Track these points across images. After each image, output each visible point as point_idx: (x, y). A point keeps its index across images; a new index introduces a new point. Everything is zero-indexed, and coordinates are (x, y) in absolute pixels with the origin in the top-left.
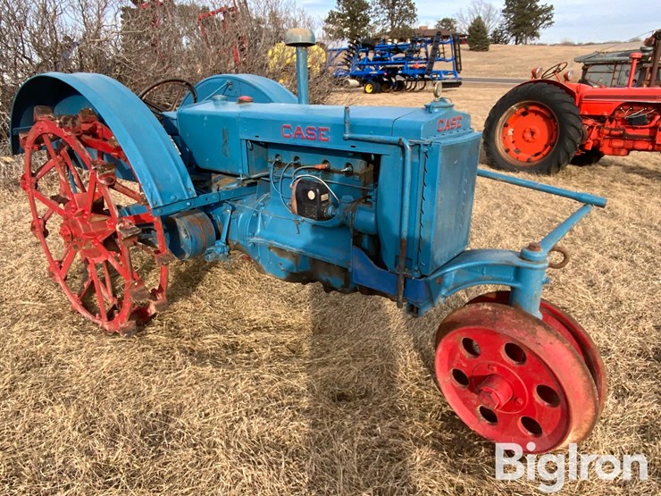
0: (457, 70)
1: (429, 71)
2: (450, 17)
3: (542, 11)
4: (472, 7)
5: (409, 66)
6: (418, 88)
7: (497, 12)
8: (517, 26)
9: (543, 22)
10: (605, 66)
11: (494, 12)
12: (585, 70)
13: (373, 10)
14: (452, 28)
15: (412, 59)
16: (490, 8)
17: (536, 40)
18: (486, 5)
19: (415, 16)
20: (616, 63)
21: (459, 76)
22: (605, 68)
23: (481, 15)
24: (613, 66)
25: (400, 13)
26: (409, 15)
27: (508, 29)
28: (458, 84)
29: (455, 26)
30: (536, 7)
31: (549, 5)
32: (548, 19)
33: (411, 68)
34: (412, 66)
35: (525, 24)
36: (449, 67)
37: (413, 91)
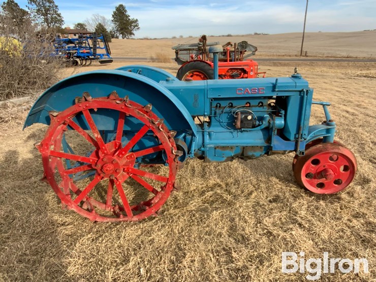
0: (108, 53)
1: (94, 54)
2: (81, 22)
3: (133, 22)
4: (94, 18)
5: (80, 51)
6: (87, 64)
7: (108, 21)
8: (122, 29)
9: (134, 27)
10: (185, 51)
11: (107, 21)
12: (177, 53)
13: (32, 16)
14: (84, 29)
15: (82, 47)
16: (104, 19)
17: (133, 37)
18: (101, 17)
19: (63, 21)
20: (189, 50)
21: (110, 56)
22: (185, 52)
23: (100, 22)
24: (188, 51)
25: (52, 19)
26: (59, 20)
27: (117, 31)
28: (111, 61)
29: (86, 28)
30: (129, 19)
31: (135, 19)
32: (136, 26)
33: (82, 53)
34: (82, 51)
35: (126, 29)
36: (104, 51)
37: (85, 65)
